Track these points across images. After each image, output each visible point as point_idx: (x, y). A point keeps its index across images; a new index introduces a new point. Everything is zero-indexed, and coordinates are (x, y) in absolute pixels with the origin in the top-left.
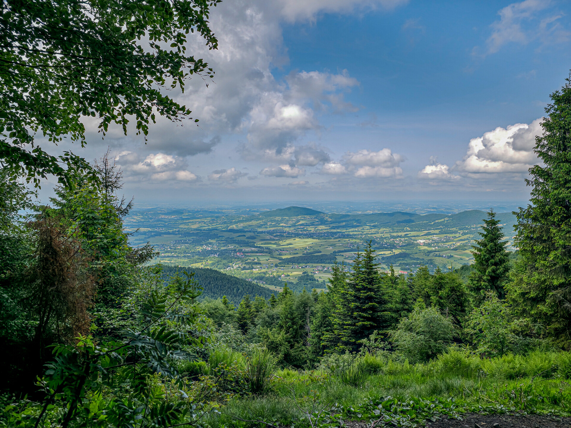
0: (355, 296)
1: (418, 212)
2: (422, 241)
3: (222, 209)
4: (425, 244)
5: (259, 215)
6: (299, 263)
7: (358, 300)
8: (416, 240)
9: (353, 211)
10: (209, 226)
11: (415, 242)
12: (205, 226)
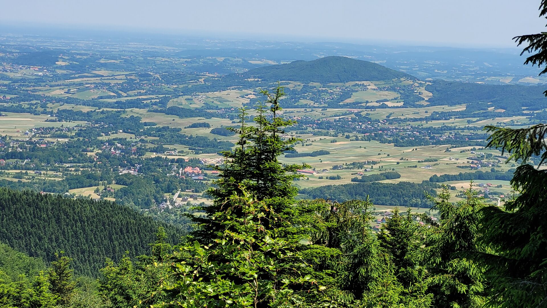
3: (154, 55)
5: (246, 75)
9: (490, 75)
10: (119, 96)
12: (110, 97)
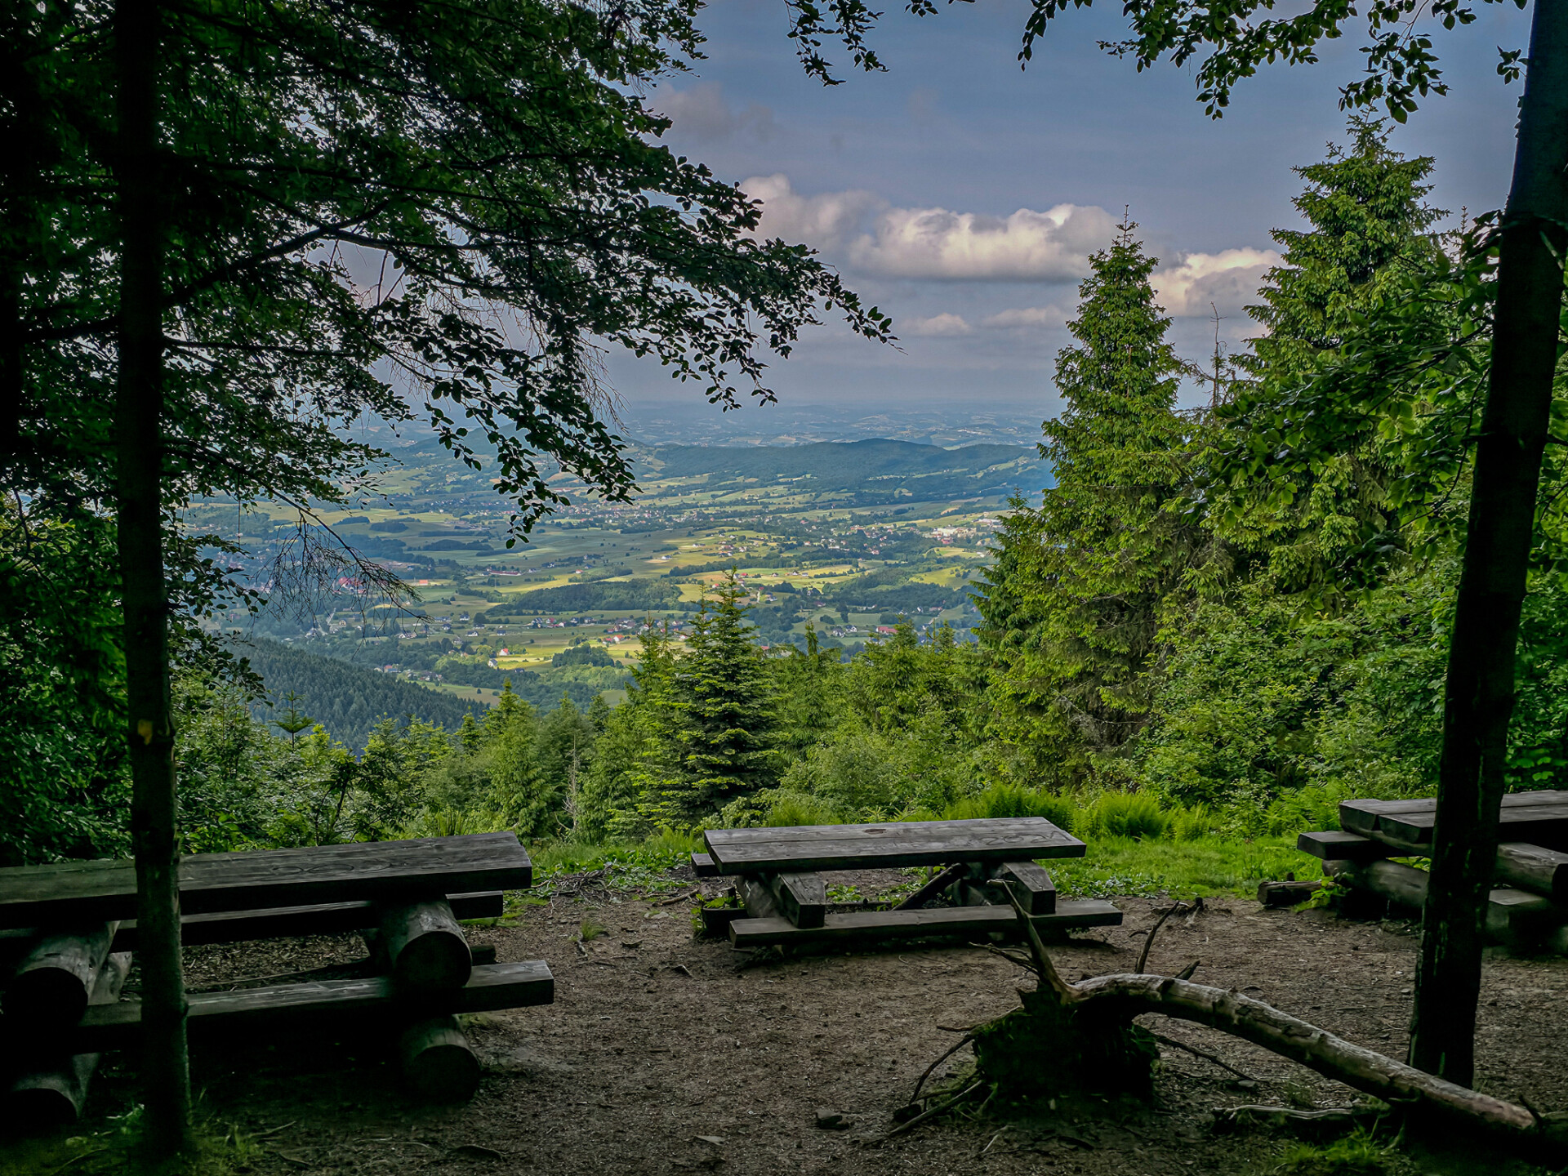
0: (692, 713)
1: (936, 440)
2: (947, 532)
4: (955, 542)
6: (557, 610)
7: (699, 724)
8: (931, 530)
11: (927, 535)
